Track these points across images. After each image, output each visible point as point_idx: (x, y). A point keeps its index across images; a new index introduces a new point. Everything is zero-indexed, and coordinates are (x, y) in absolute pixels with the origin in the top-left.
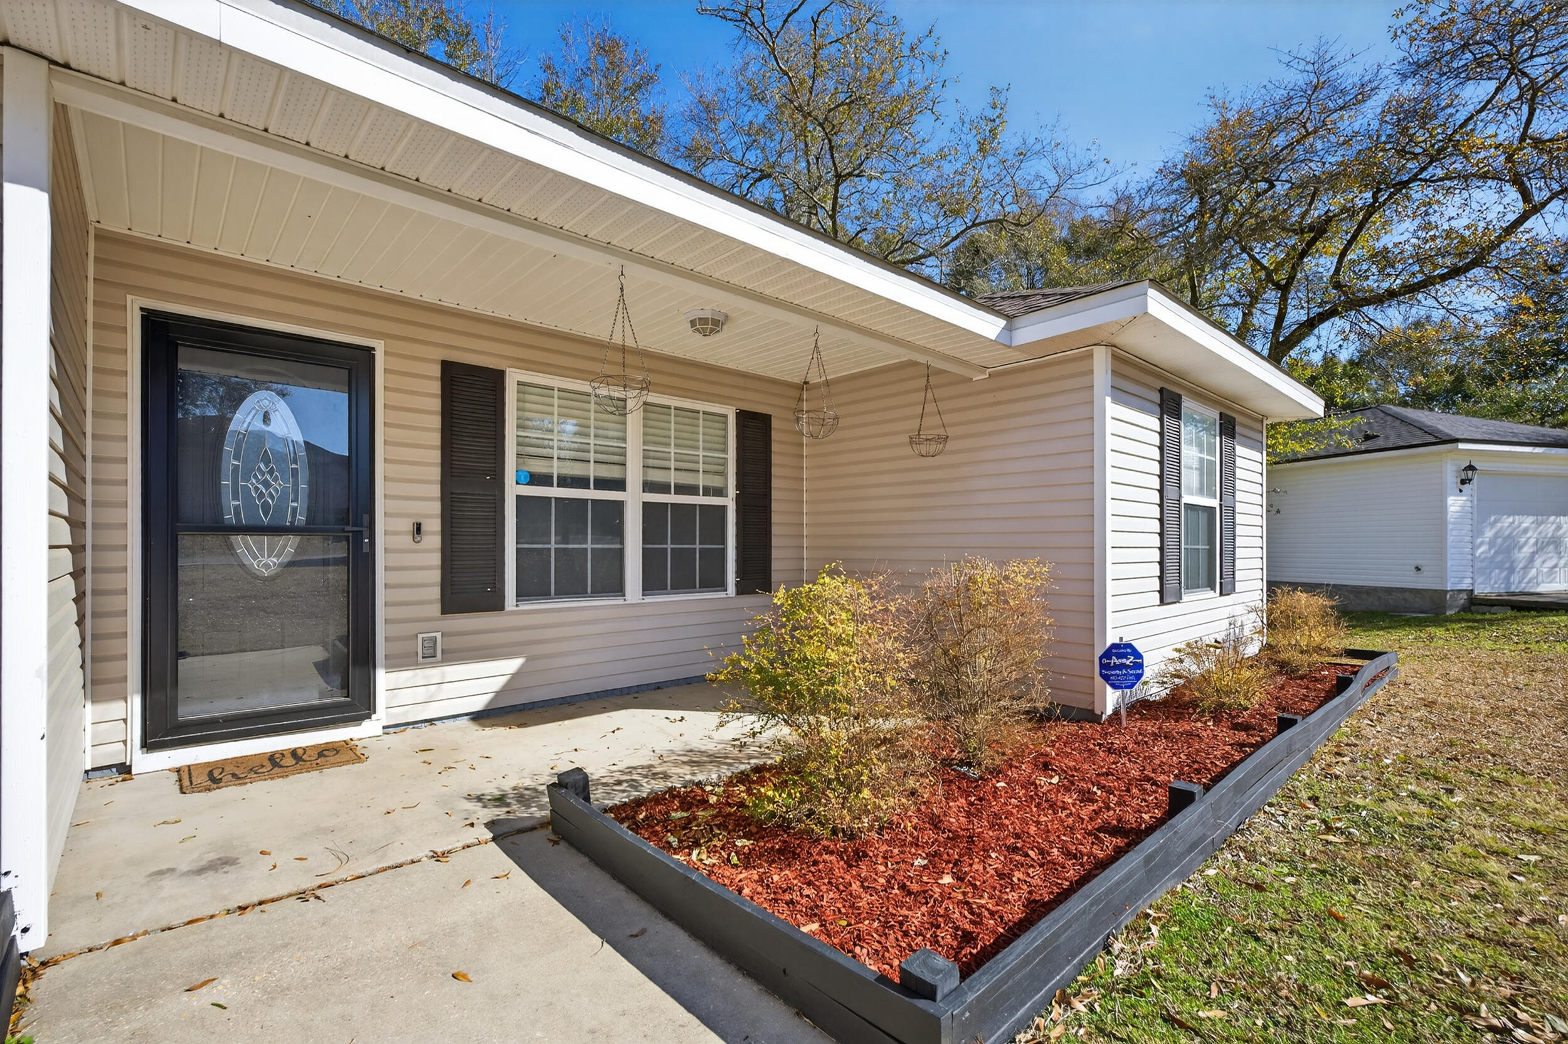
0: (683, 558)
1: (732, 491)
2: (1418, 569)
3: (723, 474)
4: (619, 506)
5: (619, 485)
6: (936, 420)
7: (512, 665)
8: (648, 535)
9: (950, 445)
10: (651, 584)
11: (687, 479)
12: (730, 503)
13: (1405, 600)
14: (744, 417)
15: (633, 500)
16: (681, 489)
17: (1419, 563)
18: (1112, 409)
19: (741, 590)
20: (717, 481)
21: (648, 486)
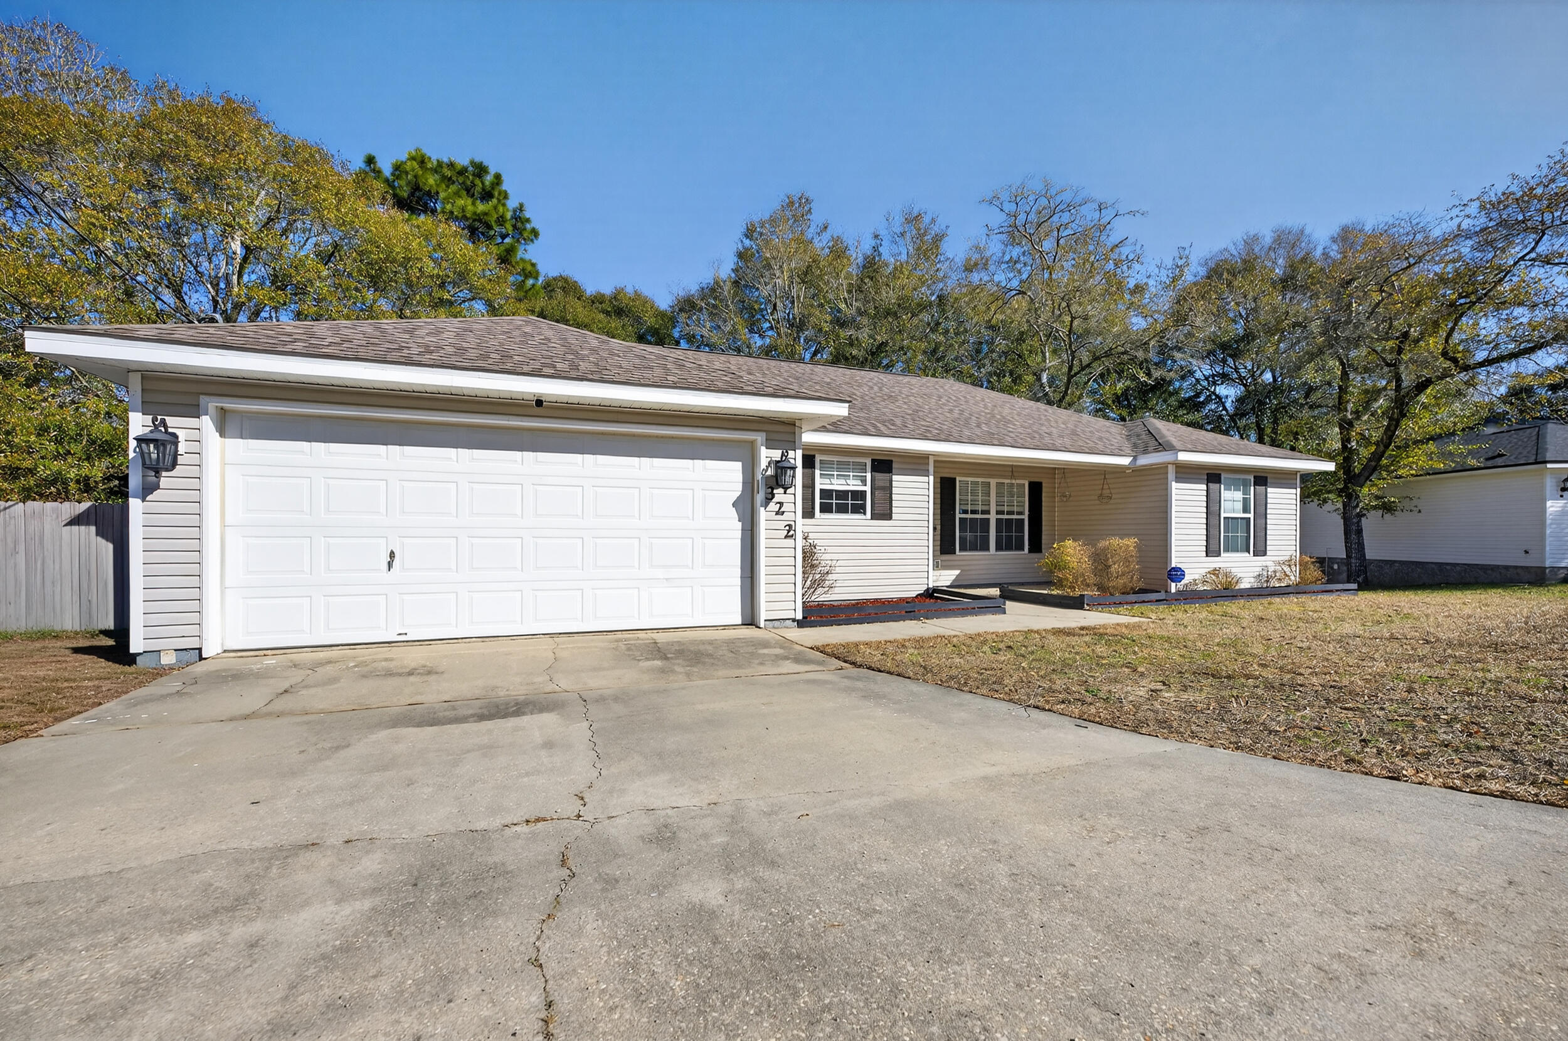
0: (1009, 538)
1: (1027, 513)
2: (1526, 552)
3: (1024, 506)
4: (988, 520)
5: (988, 512)
6: (1108, 491)
7: (957, 572)
8: (998, 530)
9: (1112, 501)
10: (999, 548)
11: (1010, 509)
12: (1026, 517)
13: (1518, 574)
14: (1031, 484)
15: (993, 517)
16: (1009, 513)
17: (1525, 548)
18: (1174, 485)
19: (1030, 551)
20: (1020, 509)
21: (998, 513)
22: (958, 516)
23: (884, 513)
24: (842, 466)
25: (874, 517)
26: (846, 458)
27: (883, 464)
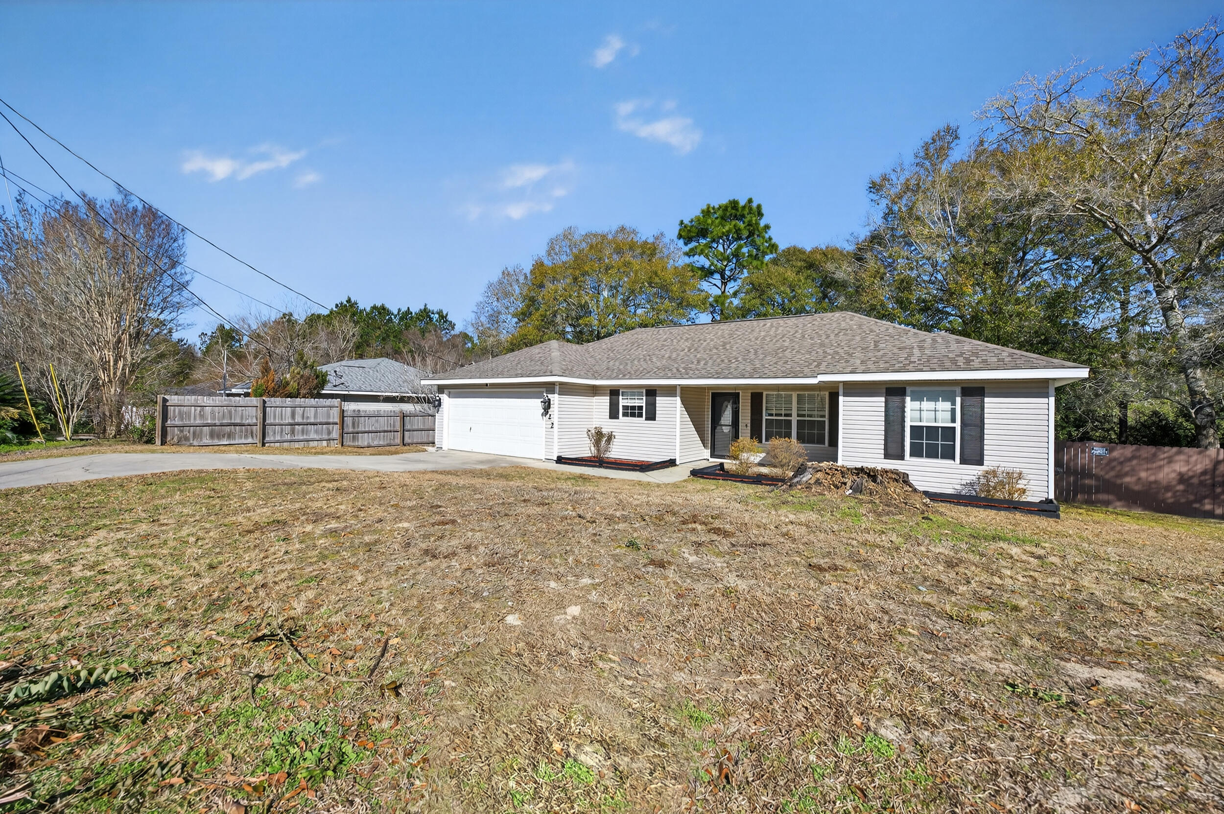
0: (811, 434)
1: (827, 416)
3: (825, 411)
4: (790, 421)
5: (790, 415)
8: (800, 428)
11: (811, 413)
15: (794, 419)
16: (810, 416)
18: (842, 399)
19: (830, 445)
20: (822, 413)
21: (798, 415)
22: (765, 417)
23: (651, 416)
24: (633, 394)
25: (647, 419)
26: (633, 390)
27: (651, 393)
